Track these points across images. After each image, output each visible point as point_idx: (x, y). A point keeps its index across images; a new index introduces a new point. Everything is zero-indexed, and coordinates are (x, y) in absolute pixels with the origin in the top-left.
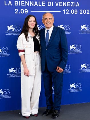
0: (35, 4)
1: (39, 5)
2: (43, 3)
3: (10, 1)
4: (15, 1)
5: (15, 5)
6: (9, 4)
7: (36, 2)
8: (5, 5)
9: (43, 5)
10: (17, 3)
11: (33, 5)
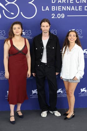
0: (72, 9)
1: (76, 10)
2: (80, 7)
3: (47, 7)
4: (52, 7)
5: (52, 10)
6: (46, 9)
7: (73, 7)
8: (43, 10)
9: (79, 10)
10: (54, 8)
11: (70, 10)
